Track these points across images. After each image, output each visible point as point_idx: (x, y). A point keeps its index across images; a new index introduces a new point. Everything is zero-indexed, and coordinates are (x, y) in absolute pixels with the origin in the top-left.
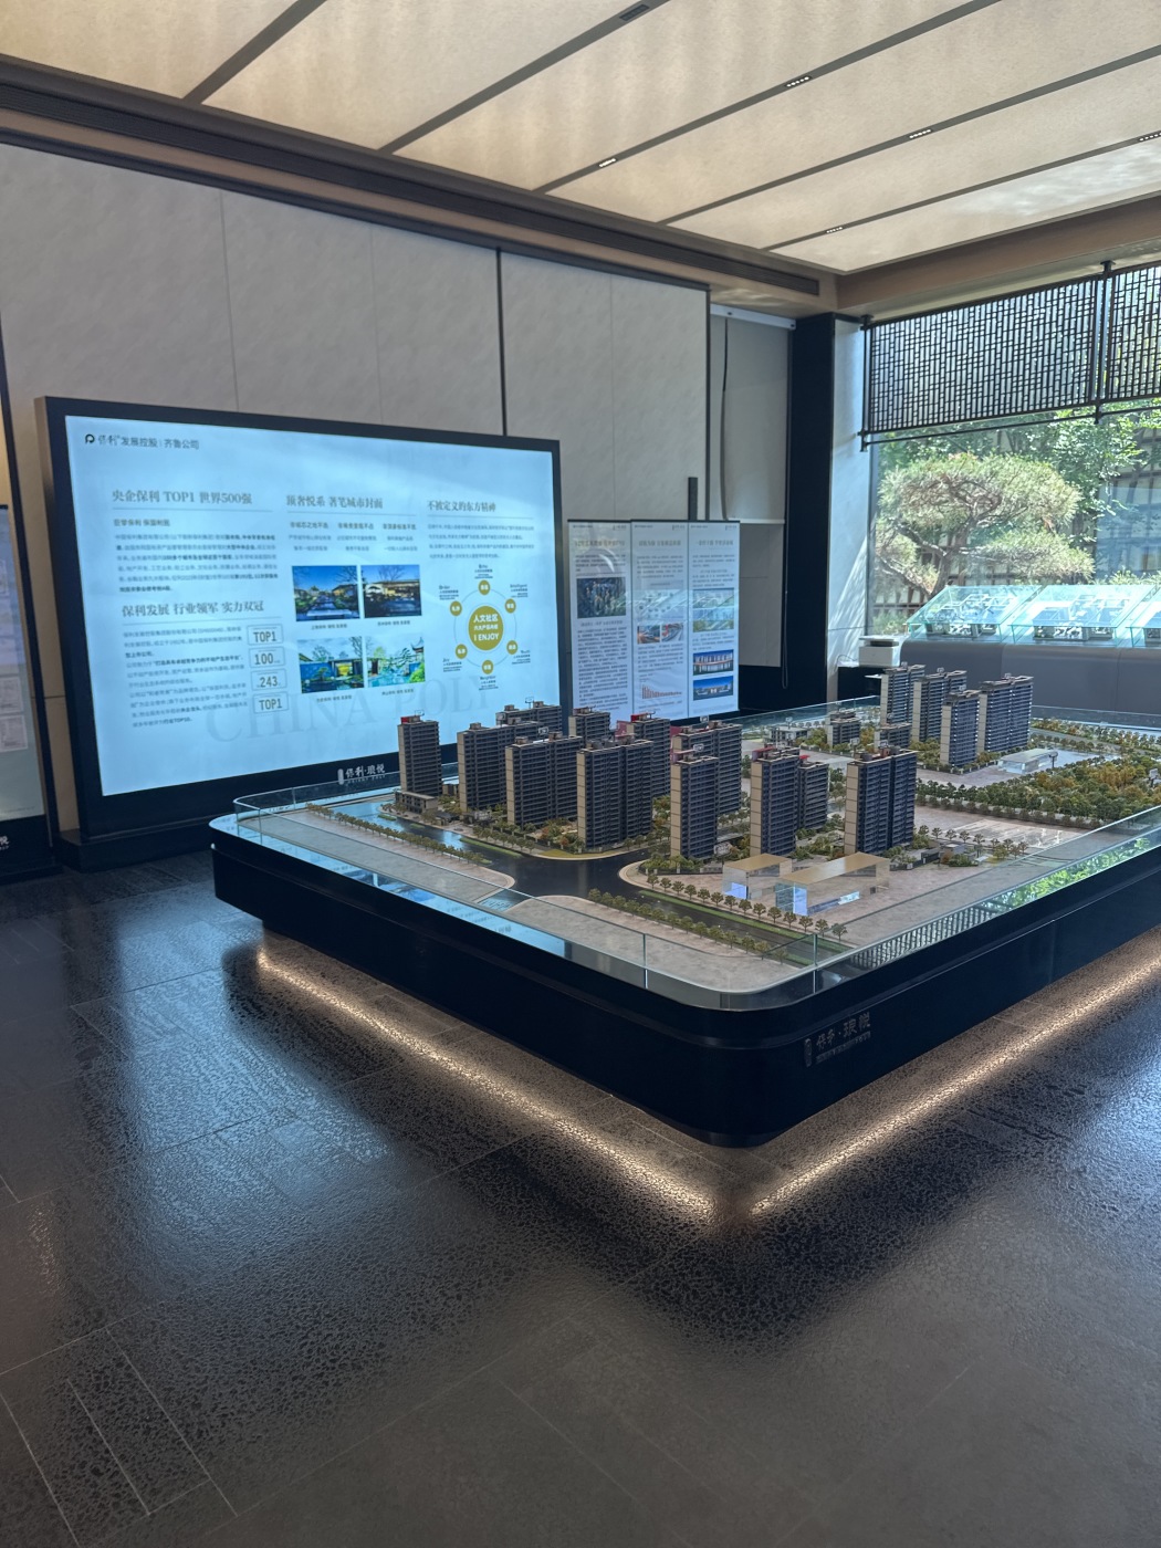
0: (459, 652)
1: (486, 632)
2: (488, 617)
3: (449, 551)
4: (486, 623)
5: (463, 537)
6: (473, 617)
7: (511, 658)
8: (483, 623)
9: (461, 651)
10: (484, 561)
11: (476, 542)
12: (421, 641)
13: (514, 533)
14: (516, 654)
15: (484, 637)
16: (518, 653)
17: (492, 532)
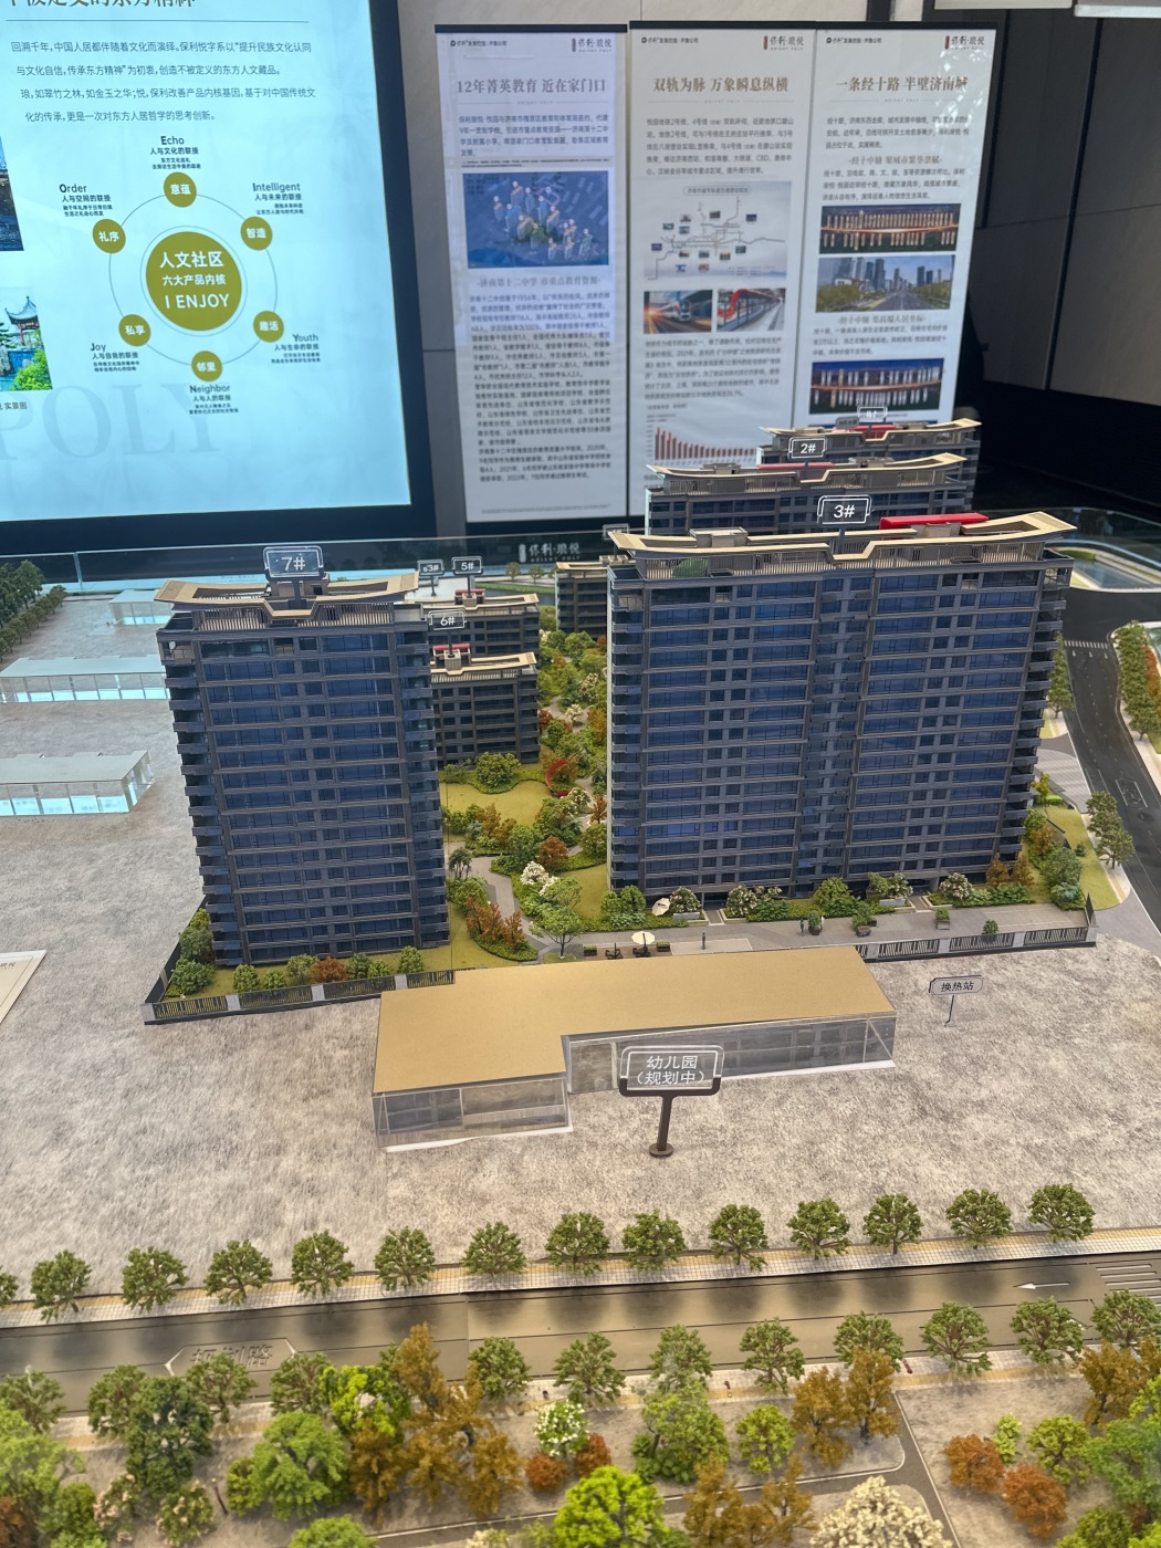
0: (129, 330)
1: (191, 289)
2: (198, 259)
3: (75, 105)
4: (194, 271)
5: (109, 70)
6: (156, 257)
7: (267, 349)
8: (183, 271)
9: (134, 329)
10: (171, 128)
11: (147, 82)
12: (30, 304)
13: (254, 58)
14: (279, 343)
15: (192, 301)
16: (287, 339)
17: (191, 58)
